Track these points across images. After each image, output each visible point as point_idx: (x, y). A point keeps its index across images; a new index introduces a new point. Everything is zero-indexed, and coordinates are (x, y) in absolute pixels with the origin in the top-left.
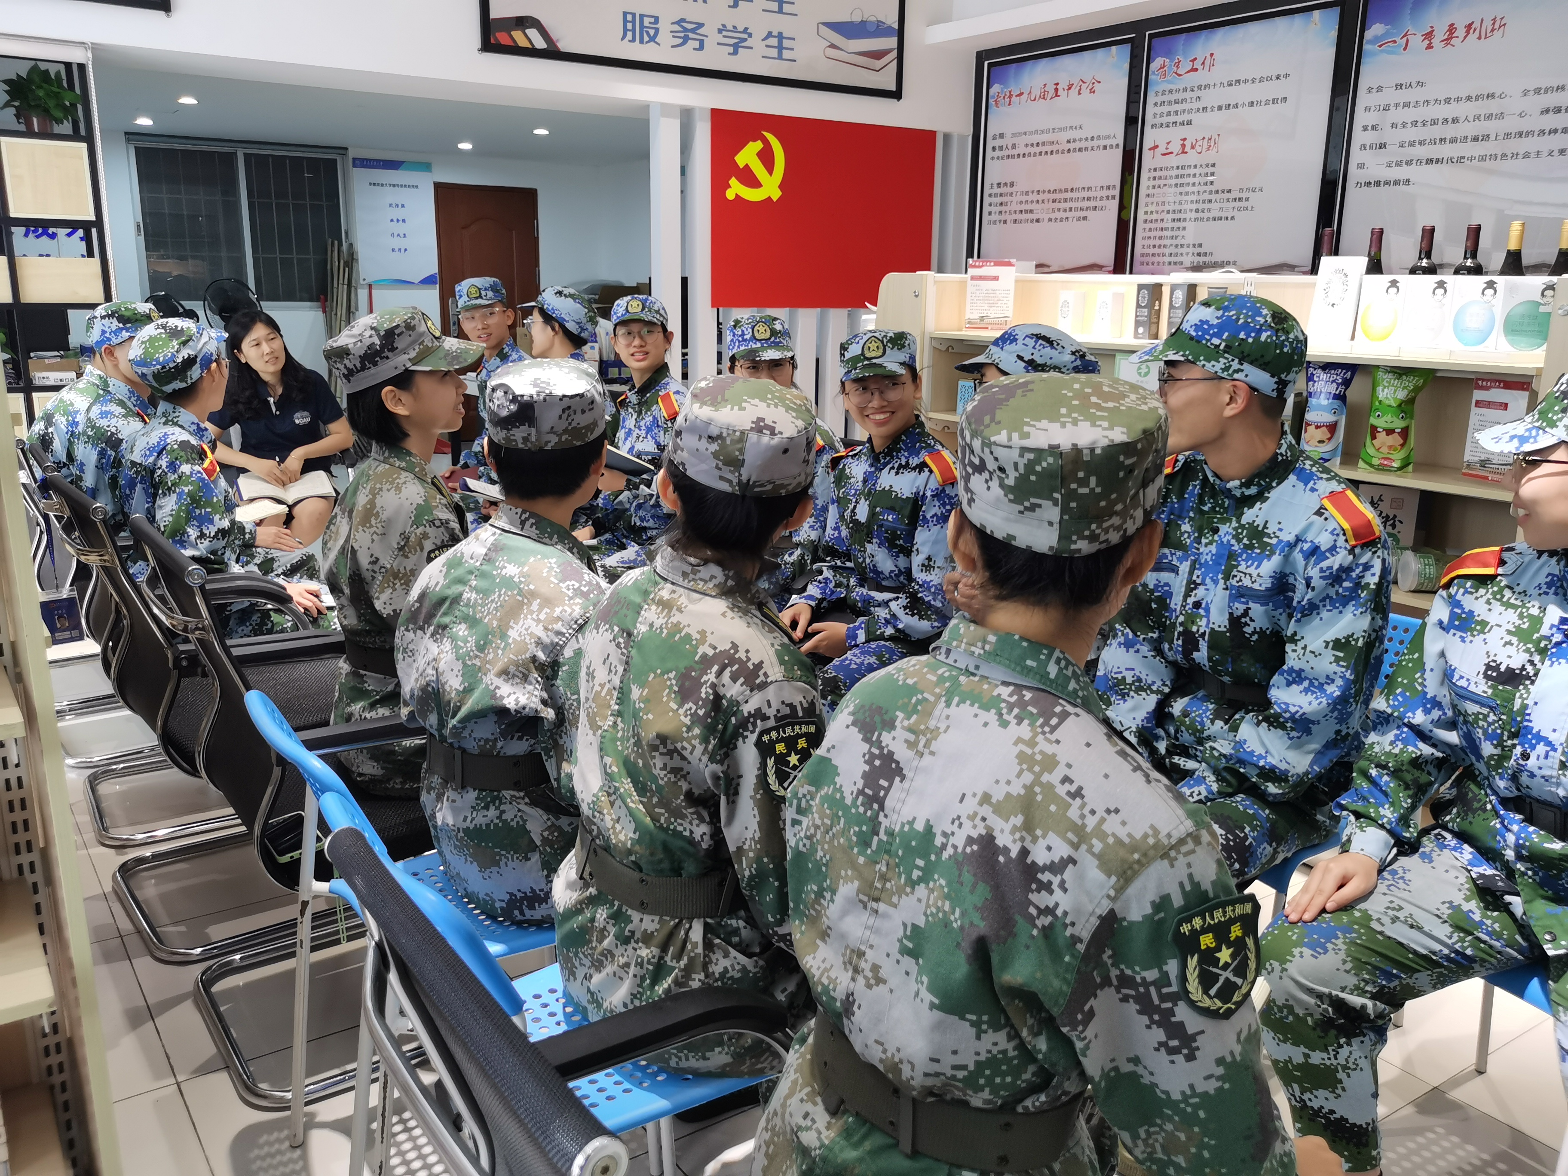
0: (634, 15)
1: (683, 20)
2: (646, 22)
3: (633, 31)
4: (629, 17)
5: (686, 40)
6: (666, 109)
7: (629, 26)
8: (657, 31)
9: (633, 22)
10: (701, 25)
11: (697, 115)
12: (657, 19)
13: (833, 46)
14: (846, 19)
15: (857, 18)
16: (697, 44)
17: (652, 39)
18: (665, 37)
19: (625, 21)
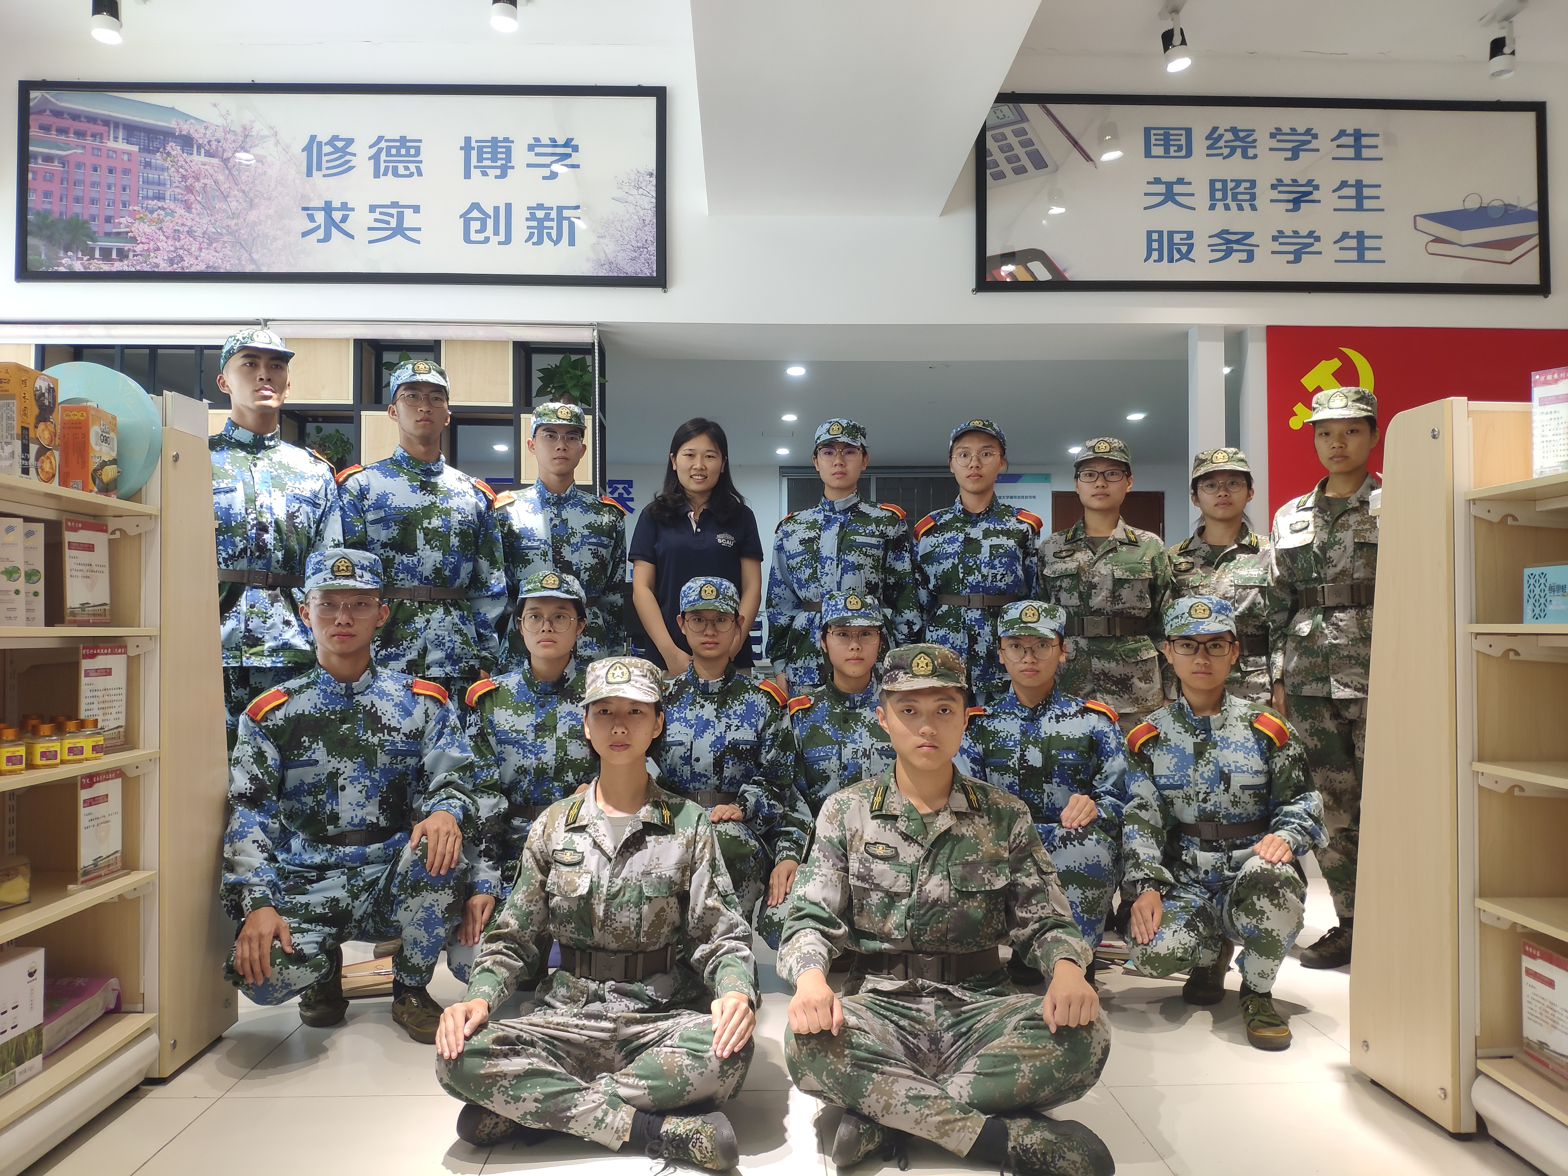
0: (1160, 233)
1: (1227, 232)
2: (1177, 238)
3: (1160, 250)
4: (1155, 236)
5: (1228, 253)
6: (1206, 331)
7: (1155, 245)
8: (1191, 247)
9: (1160, 241)
10: (1249, 235)
11: (1249, 335)
12: (1190, 235)
13: (1438, 240)
14: (1457, 206)
15: (1472, 204)
16: (1244, 256)
17: (1185, 256)
18: (1202, 251)
19: (1150, 241)
